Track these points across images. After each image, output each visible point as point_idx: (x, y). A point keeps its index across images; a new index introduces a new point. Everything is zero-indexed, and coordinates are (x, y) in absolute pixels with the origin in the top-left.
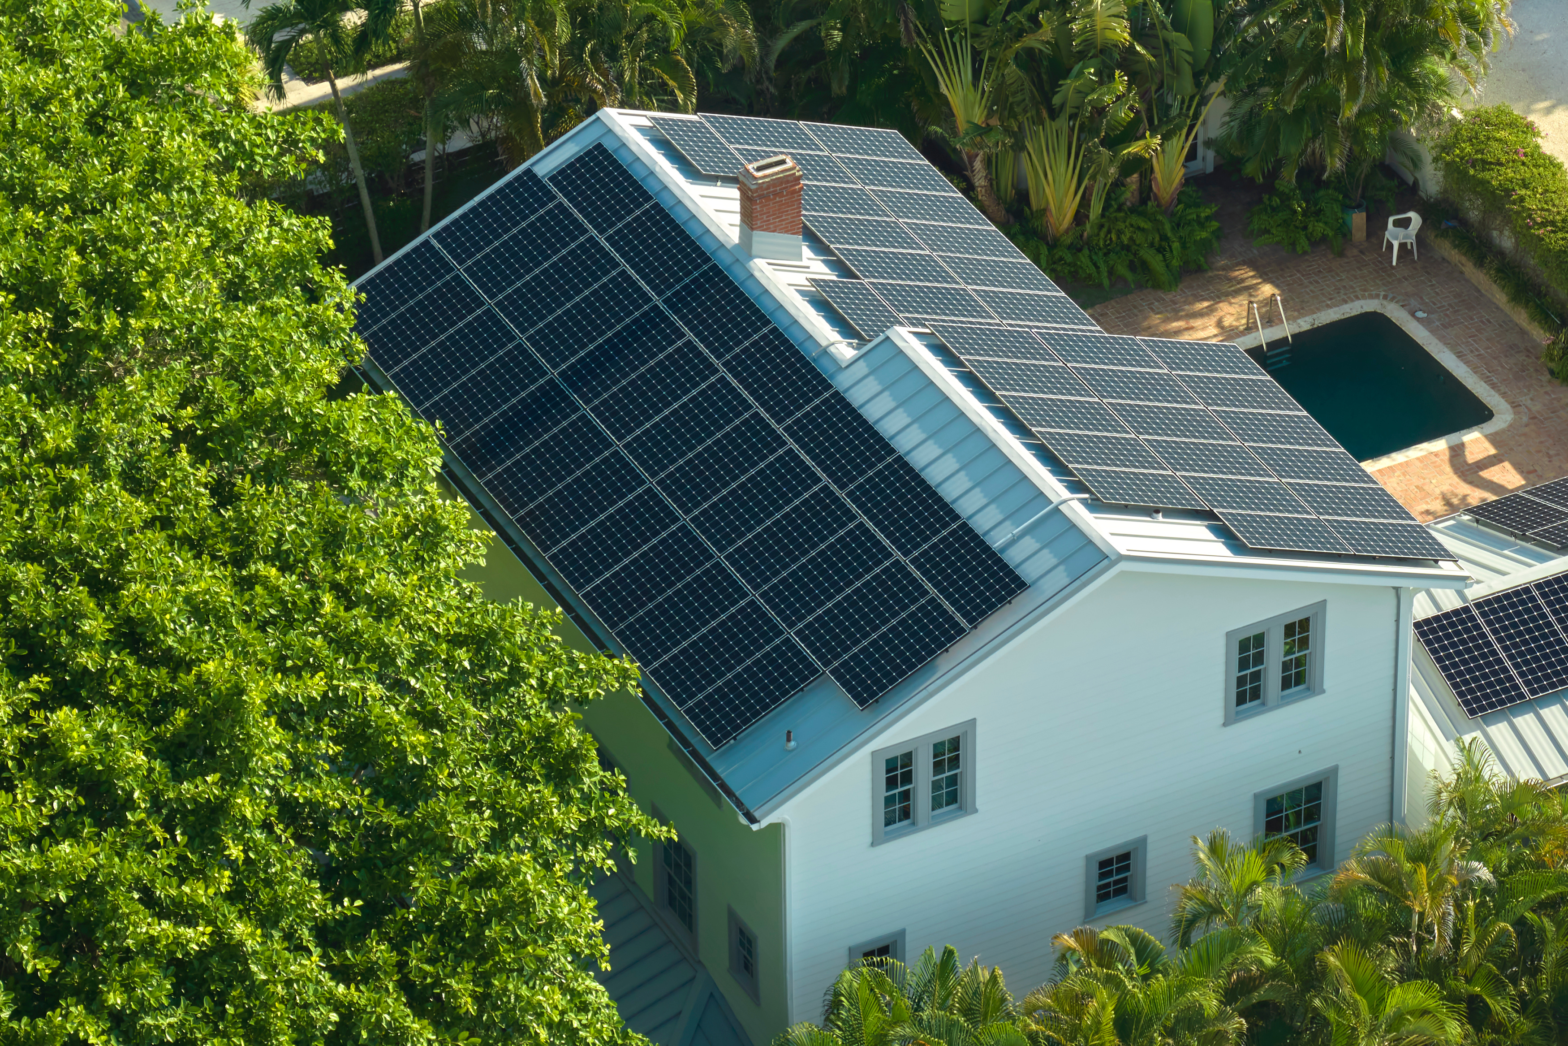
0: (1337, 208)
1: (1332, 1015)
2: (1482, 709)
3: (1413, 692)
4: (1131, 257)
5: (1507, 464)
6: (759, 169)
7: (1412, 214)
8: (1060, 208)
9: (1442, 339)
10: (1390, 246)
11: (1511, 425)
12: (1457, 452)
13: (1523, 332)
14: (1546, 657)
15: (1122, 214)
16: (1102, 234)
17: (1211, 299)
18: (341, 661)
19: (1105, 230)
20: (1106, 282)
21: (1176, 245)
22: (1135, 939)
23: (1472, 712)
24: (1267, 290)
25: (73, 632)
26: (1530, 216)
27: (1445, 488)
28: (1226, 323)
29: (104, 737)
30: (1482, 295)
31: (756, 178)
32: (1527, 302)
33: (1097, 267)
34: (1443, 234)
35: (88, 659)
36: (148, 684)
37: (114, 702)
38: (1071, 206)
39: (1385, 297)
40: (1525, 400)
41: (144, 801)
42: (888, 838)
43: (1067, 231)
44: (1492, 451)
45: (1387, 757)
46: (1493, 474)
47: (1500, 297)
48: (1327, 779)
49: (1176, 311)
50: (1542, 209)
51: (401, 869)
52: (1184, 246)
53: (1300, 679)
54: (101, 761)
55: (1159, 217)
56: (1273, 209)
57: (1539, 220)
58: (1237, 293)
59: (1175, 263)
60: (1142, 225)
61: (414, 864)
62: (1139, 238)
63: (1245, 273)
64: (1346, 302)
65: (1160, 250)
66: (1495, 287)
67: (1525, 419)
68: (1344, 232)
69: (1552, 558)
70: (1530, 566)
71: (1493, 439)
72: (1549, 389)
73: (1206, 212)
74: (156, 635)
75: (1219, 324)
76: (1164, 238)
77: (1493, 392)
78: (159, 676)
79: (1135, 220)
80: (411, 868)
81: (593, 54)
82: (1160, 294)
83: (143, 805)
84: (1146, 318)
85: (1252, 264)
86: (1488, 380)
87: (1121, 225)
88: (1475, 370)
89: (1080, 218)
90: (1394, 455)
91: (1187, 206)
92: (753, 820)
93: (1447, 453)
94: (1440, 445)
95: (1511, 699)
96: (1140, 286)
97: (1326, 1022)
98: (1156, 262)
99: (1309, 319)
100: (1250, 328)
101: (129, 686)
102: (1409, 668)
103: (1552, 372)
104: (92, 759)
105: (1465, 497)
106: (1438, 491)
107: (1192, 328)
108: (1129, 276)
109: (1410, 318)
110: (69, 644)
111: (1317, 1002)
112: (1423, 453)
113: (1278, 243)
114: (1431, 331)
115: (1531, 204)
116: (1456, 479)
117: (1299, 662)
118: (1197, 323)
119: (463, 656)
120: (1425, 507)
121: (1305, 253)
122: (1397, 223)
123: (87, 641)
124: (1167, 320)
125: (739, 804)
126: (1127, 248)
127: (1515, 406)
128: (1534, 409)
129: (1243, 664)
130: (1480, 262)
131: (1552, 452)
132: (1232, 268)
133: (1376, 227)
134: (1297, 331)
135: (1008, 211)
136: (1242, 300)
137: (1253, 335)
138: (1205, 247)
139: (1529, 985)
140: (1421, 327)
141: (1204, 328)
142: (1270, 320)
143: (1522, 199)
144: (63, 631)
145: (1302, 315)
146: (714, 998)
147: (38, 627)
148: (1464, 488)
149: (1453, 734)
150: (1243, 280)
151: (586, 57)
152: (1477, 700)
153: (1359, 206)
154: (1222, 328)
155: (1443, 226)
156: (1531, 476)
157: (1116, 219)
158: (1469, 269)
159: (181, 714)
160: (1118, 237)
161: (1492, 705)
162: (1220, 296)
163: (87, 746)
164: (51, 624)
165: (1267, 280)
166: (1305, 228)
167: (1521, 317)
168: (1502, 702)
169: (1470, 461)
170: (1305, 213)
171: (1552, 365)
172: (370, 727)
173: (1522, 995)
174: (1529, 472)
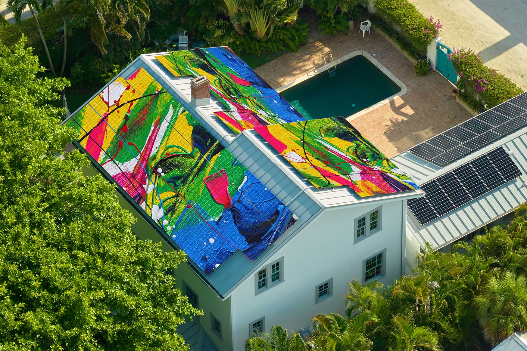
0: (344, 21)
1: (397, 337)
2: (425, 222)
3: (407, 222)
4: (283, 42)
5: (408, 106)
6: (197, 81)
7: (368, 21)
8: (261, 31)
9: (382, 63)
10: (362, 31)
11: (407, 93)
12: (392, 103)
13: (406, 58)
14: (442, 203)
15: (280, 30)
16: (274, 37)
17: (309, 54)
18: (107, 283)
19: (275, 35)
20: (277, 52)
21: (297, 38)
22: (336, 317)
23: (423, 223)
24: (327, 50)
25: (29, 286)
26: (408, 26)
27: (390, 116)
28: (316, 63)
29: (42, 321)
30: (392, 46)
31: (196, 84)
32: (407, 50)
33: (273, 47)
34: (378, 26)
35: (34, 294)
36: (52, 299)
37: (42, 306)
38: (264, 30)
39: (363, 49)
40: (410, 83)
41: (56, 338)
42: (260, 293)
43: (263, 37)
44: (403, 102)
45: (400, 242)
46: (404, 110)
47: (398, 47)
48: (383, 252)
49: (300, 59)
50: (411, 24)
51: (131, 344)
52: (299, 38)
53: (375, 227)
54: (43, 329)
55: (291, 30)
56: (325, 22)
57: (411, 28)
58: (318, 51)
59: (297, 44)
60: (286, 33)
61: (135, 343)
62: (286, 37)
63: (319, 44)
64: (351, 52)
65: (292, 40)
66: (396, 44)
67: (411, 90)
68: (347, 28)
69: (440, 169)
70: (434, 172)
71: (402, 97)
72: (417, 78)
73: (305, 26)
74: (53, 282)
75: (314, 63)
76: (293, 36)
77: (400, 81)
78: (55, 296)
79: (284, 31)
80: (134, 344)
81: (118, 6)
82: (293, 54)
83: (56, 340)
84: (291, 63)
85: (320, 40)
86: (397, 77)
87: (280, 34)
88: (393, 73)
89: (267, 34)
90: (373, 106)
91: (299, 24)
92: (223, 298)
93: (389, 104)
94: (387, 101)
95: (434, 218)
96: (287, 52)
97: (395, 338)
98: (291, 44)
99: (340, 59)
100: (323, 64)
101: (46, 301)
102: (406, 216)
103: (417, 73)
104: (40, 329)
105: (397, 119)
106: (388, 118)
107: (305, 65)
108: (284, 49)
109: (371, 56)
110: (28, 290)
111: (392, 333)
112: (382, 105)
113: (328, 32)
114: (378, 61)
115: (407, 22)
116: (393, 113)
117: (375, 222)
118: (306, 63)
119: (138, 268)
120: (384, 124)
121: (336, 35)
122: (363, 24)
123: (33, 288)
124: (297, 63)
125: (217, 292)
126: (282, 40)
127: (407, 85)
128: (413, 86)
129: (359, 227)
130: (390, 35)
131: (421, 101)
132: (314, 42)
133: (357, 26)
134: (337, 64)
135: (244, 31)
136: (319, 53)
137: (324, 66)
138: (306, 37)
139: (451, 315)
140: (375, 59)
141: (309, 65)
142: (328, 61)
143: (405, 21)
144: (26, 286)
145: (338, 58)
146: (206, 337)
147: (17, 284)
148: (396, 116)
149: (417, 230)
150: (318, 47)
151: (116, 7)
152: (423, 219)
153: (351, 19)
154: (314, 64)
155: (378, 24)
156: (415, 110)
157: (278, 32)
158: (387, 37)
159: (63, 309)
160: (279, 37)
161: (428, 221)
162: (312, 54)
163: (38, 325)
164: (21, 283)
165: (326, 46)
166: (335, 27)
167: (405, 54)
168: (431, 219)
169: (397, 106)
170: (335, 23)
171: (417, 71)
172: (117, 300)
173: (450, 319)
174: (415, 109)
